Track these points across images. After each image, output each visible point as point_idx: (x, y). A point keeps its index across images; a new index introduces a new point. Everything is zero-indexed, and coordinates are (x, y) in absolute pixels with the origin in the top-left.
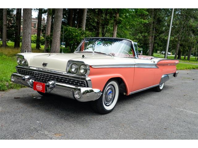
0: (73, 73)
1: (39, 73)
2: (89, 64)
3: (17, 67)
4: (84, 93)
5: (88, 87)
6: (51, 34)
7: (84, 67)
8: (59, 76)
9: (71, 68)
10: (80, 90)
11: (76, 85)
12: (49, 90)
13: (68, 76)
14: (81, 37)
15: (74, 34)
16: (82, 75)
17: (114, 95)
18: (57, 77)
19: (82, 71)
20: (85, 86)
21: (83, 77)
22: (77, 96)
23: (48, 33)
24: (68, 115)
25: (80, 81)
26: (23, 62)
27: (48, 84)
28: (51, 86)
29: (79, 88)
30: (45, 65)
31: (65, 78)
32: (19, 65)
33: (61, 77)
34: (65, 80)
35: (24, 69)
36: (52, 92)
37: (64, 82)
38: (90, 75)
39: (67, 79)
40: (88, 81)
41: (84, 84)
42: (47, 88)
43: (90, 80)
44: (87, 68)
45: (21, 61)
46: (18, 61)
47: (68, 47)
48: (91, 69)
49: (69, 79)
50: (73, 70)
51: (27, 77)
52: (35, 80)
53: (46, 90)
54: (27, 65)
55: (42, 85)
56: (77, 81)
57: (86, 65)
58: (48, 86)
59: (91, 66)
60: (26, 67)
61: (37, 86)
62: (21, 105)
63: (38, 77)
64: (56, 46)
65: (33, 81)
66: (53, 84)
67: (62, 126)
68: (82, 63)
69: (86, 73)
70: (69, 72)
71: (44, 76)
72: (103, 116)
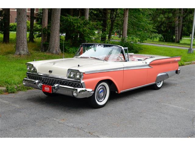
0: (72, 78)
1: (46, 78)
2: (82, 72)
3: (27, 73)
4: (80, 92)
5: (82, 87)
6: (49, 25)
7: (79, 74)
8: (61, 80)
9: (70, 74)
10: (77, 90)
11: (74, 86)
12: (54, 91)
13: (68, 80)
14: (84, 29)
15: (76, 25)
16: (78, 79)
17: (105, 93)
18: (60, 81)
19: (78, 77)
20: (80, 87)
21: (79, 81)
22: (75, 94)
23: (44, 25)
24: (69, 109)
25: (77, 84)
26: (32, 69)
27: (54, 86)
28: (56, 88)
29: (76, 88)
30: (50, 72)
31: (66, 82)
32: (29, 71)
33: (63, 81)
34: (67, 83)
35: (33, 75)
36: (57, 92)
37: (66, 85)
38: (83, 79)
39: (68, 82)
40: (82, 84)
41: (80, 86)
42: (53, 89)
43: (84, 83)
44: (81, 75)
45: (30, 69)
46: (28, 68)
47: (69, 40)
48: (84, 74)
49: (69, 82)
50: (72, 76)
51: (37, 81)
52: (43, 84)
53: (52, 91)
54: (36, 72)
55: (49, 87)
56: (75, 83)
57: (80, 73)
58: (54, 88)
59: (84, 73)
60: (35, 73)
61: (45, 88)
62: (32, 103)
63: (45, 81)
64: (55, 40)
65: (42, 84)
66: (58, 86)
67: (65, 115)
68: (78, 71)
69: (81, 78)
70: (69, 77)
71: (50, 80)
72: (96, 110)
